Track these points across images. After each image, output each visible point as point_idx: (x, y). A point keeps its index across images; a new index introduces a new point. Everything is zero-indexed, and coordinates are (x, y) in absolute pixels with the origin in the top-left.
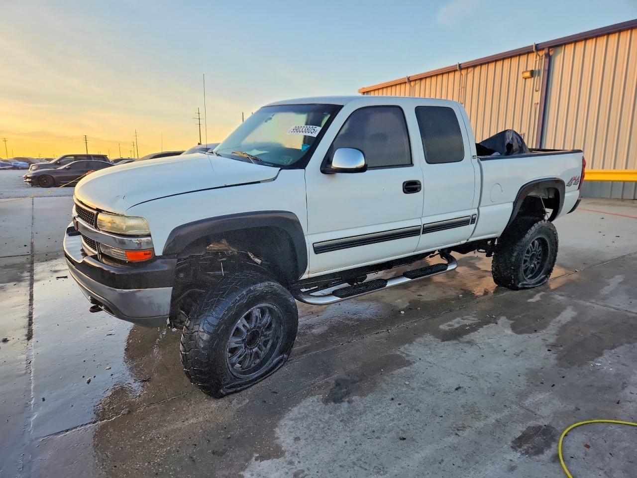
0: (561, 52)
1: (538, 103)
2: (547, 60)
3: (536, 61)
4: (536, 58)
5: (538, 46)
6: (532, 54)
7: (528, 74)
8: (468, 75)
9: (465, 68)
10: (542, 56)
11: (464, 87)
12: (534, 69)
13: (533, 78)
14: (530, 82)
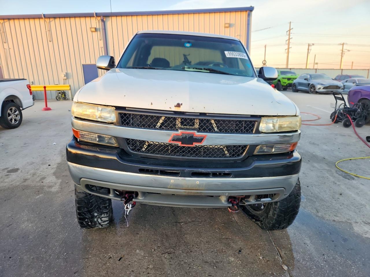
0: (109, 20)
1: (102, 47)
2: (103, 23)
3: (96, 23)
4: (96, 21)
5: (97, 14)
6: (93, 18)
7: (94, 30)
8: (51, 23)
9: (47, 18)
10: (99, 20)
11: (49, 31)
12: (96, 27)
13: (96, 32)
14: (95, 34)
